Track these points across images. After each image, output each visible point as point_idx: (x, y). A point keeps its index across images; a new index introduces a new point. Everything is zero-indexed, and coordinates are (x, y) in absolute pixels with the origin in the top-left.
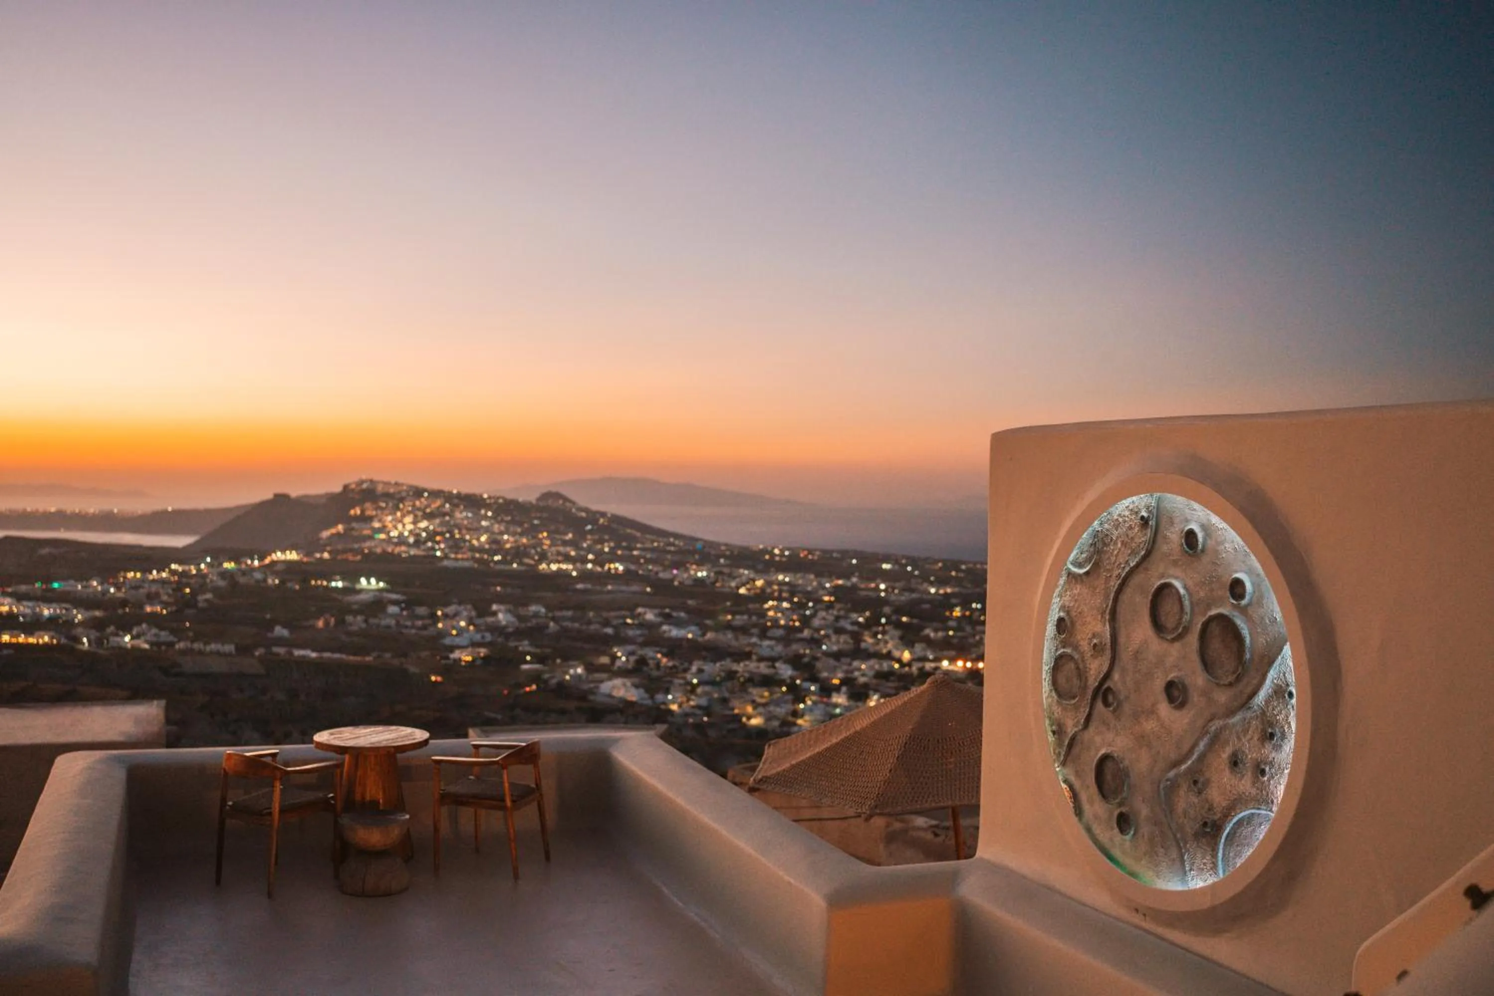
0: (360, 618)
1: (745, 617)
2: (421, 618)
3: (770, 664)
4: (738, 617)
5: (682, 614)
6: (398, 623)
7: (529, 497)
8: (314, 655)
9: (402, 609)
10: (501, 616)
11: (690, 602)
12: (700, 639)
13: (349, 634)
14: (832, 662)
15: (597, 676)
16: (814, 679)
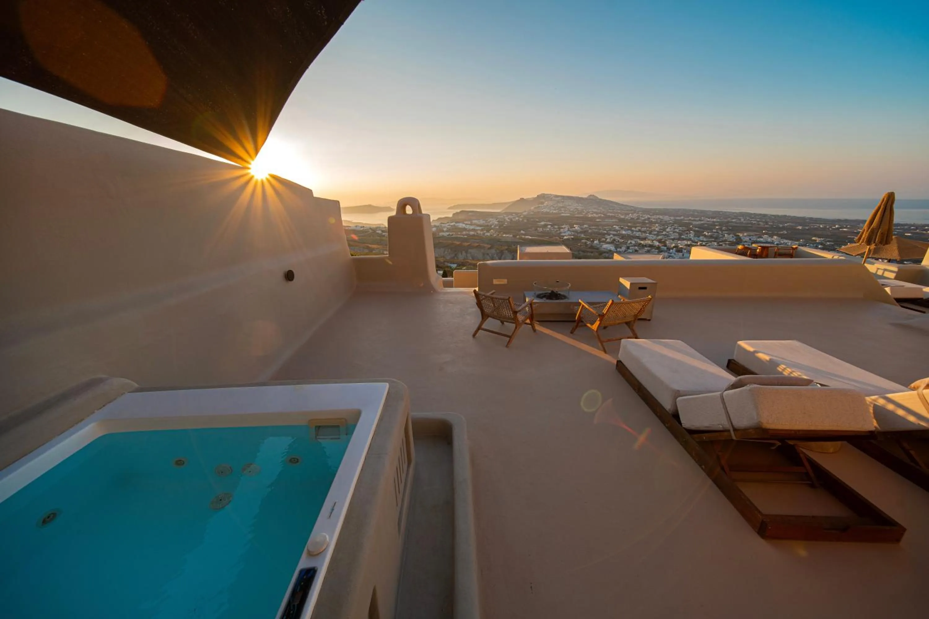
0: (541, 229)
1: (645, 228)
2: (556, 229)
3: (652, 241)
4: (643, 228)
5: (627, 228)
6: (550, 230)
7: (585, 196)
8: (530, 237)
9: (551, 227)
10: (576, 228)
11: (629, 224)
12: (631, 234)
13: (538, 232)
14: (671, 241)
15: (602, 243)
16: (665, 246)
